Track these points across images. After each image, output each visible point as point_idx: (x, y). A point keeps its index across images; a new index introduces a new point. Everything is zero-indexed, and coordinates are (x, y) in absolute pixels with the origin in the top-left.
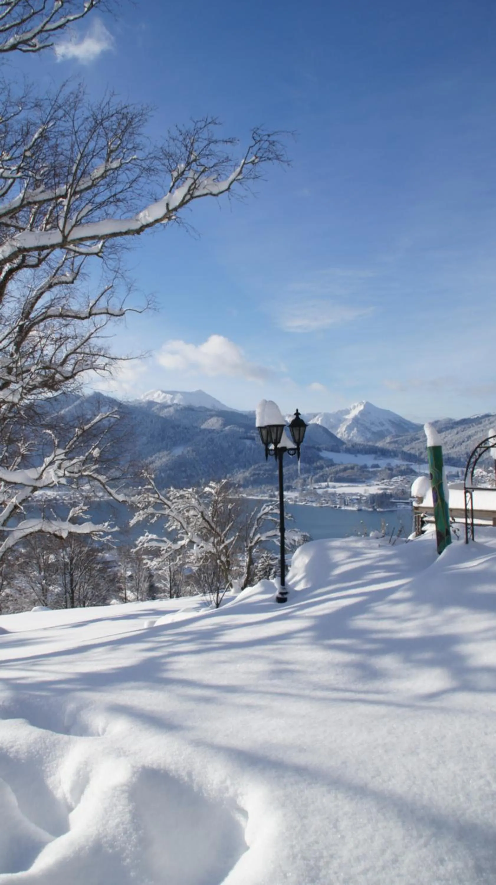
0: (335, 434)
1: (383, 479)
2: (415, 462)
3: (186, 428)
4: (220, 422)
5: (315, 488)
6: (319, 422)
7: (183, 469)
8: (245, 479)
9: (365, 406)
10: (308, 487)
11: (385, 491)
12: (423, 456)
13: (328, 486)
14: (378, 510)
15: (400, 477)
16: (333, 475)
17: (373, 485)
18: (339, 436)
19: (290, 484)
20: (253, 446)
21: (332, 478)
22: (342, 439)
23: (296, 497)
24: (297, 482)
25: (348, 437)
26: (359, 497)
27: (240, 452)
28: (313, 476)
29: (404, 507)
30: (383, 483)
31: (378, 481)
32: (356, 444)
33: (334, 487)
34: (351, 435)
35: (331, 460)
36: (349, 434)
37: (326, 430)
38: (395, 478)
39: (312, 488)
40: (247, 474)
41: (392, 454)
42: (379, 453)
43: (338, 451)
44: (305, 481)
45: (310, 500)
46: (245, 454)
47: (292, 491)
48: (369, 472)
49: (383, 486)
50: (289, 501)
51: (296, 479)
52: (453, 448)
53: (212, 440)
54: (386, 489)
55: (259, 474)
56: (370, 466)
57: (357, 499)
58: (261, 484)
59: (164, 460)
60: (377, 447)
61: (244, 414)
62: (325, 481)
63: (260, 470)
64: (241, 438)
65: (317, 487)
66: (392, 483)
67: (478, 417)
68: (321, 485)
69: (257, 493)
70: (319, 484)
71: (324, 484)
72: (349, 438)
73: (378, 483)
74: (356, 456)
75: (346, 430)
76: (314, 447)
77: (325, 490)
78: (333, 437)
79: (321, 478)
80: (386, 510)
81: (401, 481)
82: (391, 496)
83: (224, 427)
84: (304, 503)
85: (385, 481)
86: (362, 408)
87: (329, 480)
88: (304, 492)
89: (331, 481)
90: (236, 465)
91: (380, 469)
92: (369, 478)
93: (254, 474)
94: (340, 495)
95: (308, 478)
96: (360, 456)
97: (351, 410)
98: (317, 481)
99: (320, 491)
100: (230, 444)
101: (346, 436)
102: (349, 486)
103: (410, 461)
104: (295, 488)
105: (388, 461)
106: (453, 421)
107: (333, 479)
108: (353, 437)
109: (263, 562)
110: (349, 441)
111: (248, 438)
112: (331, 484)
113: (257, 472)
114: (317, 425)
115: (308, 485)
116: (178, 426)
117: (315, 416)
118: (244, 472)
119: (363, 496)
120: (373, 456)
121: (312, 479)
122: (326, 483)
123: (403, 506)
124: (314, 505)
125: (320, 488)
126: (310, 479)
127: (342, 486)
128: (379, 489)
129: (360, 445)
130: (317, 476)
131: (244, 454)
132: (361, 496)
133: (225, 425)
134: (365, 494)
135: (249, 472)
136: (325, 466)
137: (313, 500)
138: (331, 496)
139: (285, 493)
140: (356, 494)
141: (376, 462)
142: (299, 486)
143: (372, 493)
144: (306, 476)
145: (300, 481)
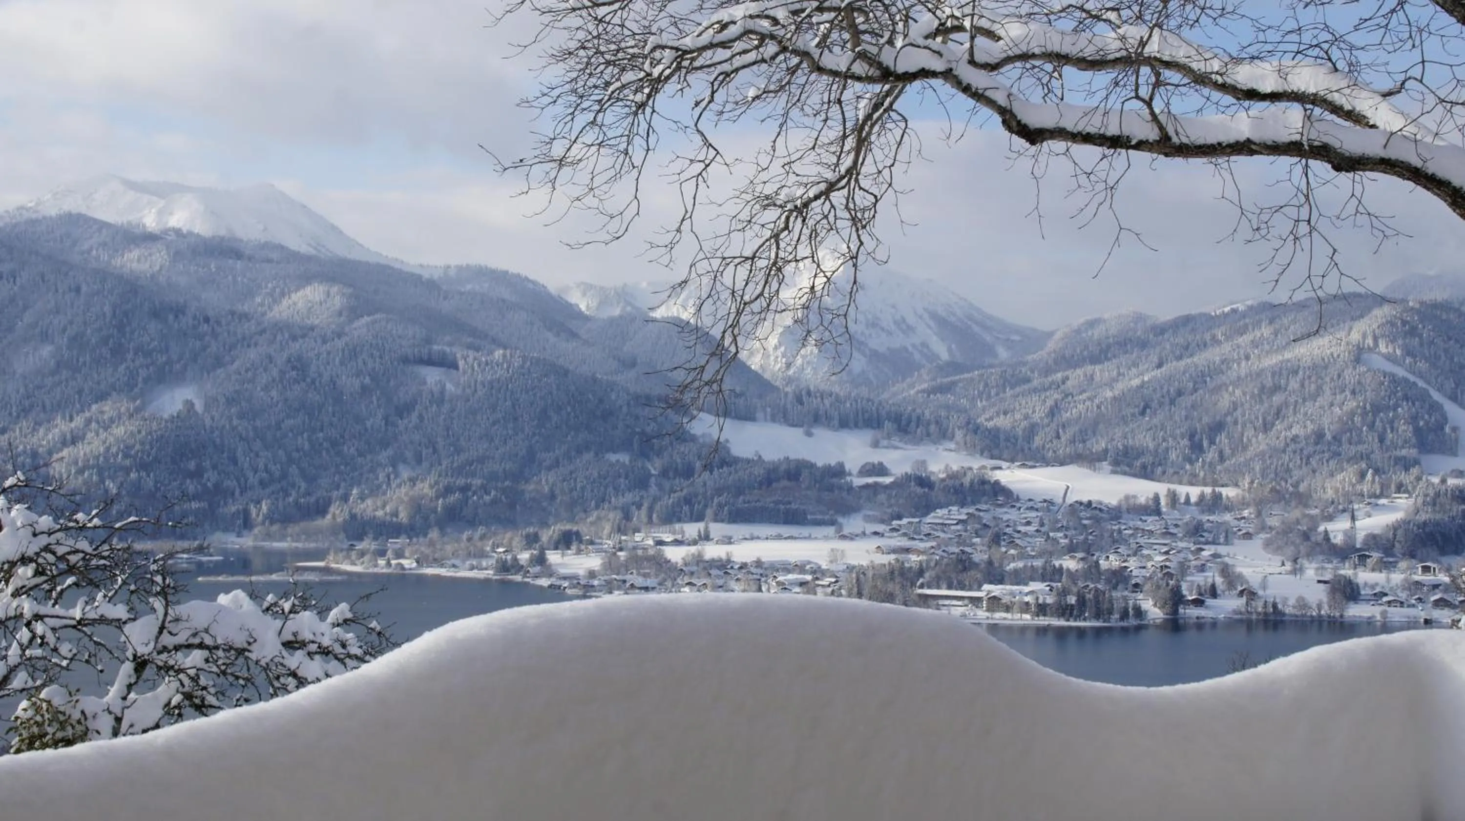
0: (743, 355)
1: (900, 518)
2: (1012, 460)
3: (207, 320)
4: (338, 302)
5: (660, 543)
6: (687, 315)
7: (192, 465)
8: (417, 507)
10: (638, 537)
11: (901, 557)
12: (1038, 441)
13: (706, 537)
15: (954, 508)
16: (722, 499)
17: (862, 535)
18: (755, 364)
19: (574, 528)
20: (449, 387)
21: (720, 506)
22: (767, 376)
23: (592, 574)
24: (597, 520)
25: (789, 365)
26: (809, 577)
27: (404, 410)
28: (657, 499)
29: (964, 616)
30: (894, 530)
31: (882, 521)
32: (810, 391)
33: (729, 541)
34: (799, 361)
35: (721, 448)
36: (789, 358)
38: (940, 512)
39: (651, 542)
40: (424, 488)
41: (933, 428)
42: (888, 425)
43: (748, 416)
44: (627, 514)
46: (421, 417)
47: (579, 552)
48: (850, 489)
49: (897, 541)
50: (566, 584)
51: (597, 507)
52: (1143, 413)
53: (299, 365)
54: (907, 550)
55: (464, 489)
56: (855, 472)
58: (472, 523)
59: (119, 431)
60: (885, 403)
61: (426, 275)
62: (699, 518)
63: (473, 475)
64: (407, 360)
65: (668, 538)
66: (925, 529)
68: (682, 532)
69: (455, 554)
70: (677, 526)
71: (692, 529)
72: (791, 372)
73: (881, 528)
74: (809, 434)
75: (780, 344)
76: (665, 401)
77: (693, 549)
79: (686, 508)
81: (960, 522)
83: (351, 321)
85: (905, 521)
87: (709, 512)
88: (622, 555)
89: (717, 519)
90: (384, 456)
91: (887, 480)
92: (848, 510)
93: (448, 490)
94: (743, 566)
95: (639, 507)
96: (822, 434)
98: (671, 517)
99: (675, 554)
100: (367, 380)
101: (781, 364)
102: (779, 537)
103: (992, 457)
104: (592, 543)
107: (725, 510)
108: (802, 369)
110: (789, 381)
111: (430, 362)
112: (717, 529)
113: (461, 482)
114: (679, 324)
115: (636, 530)
116: (179, 311)
117: (673, 291)
118: (413, 481)
119: (824, 573)
120: (867, 435)
121: (651, 510)
122: (701, 526)
123: (958, 610)
125: (677, 543)
126: (644, 512)
127: (752, 538)
128: (879, 550)
129: (824, 394)
130: (669, 501)
132: (818, 572)
133: (354, 312)
134: (833, 567)
135: (432, 479)
136: (698, 465)
137: (649, 583)
138: (714, 572)
139: (553, 557)
140: (800, 568)
141: (876, 457)
142: (607, 528)
143: (854, 562)
144: (629, 497)
145: (611, 515)
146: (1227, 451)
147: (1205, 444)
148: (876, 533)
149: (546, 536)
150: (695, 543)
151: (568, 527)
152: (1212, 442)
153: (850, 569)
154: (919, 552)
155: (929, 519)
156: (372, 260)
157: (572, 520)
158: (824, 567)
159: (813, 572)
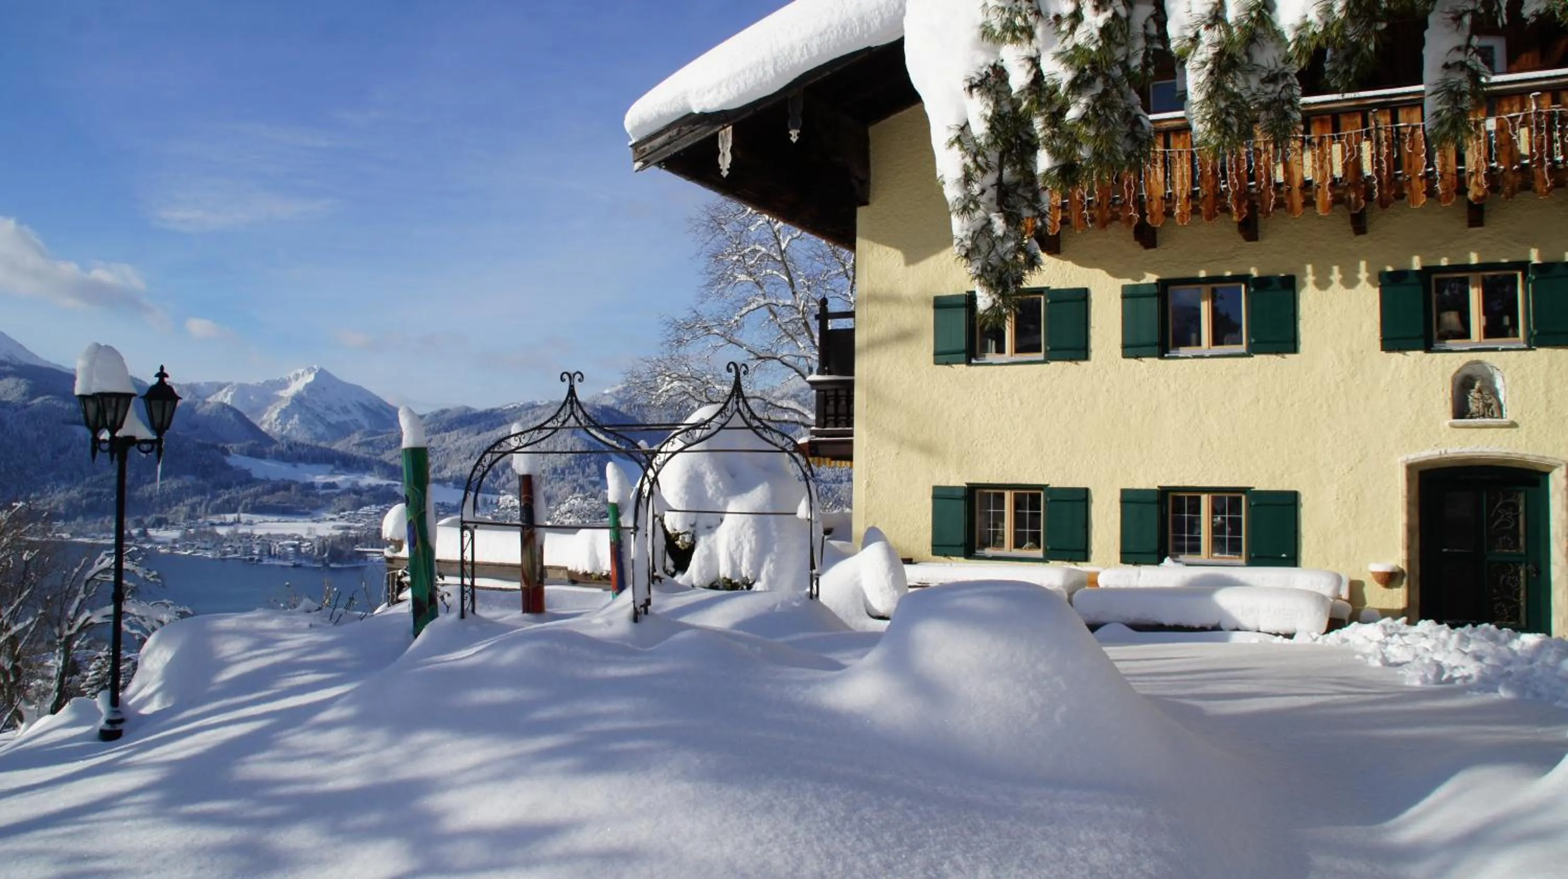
0: (257, 422)
1: (344, 510)
4: (23, 388)
5: (213, 524)
6: (228, 400)
8: (70, 503)
9: (316, 375)
10: (200, 521)
11: (346, 531)
13: (238, 521)
14: (332, 565)
15: (373, 506)
16: (248, 500)
17: (325, 520)
18: (264, 428)
19: (163, 516)
21: (246, 505)
22: (271, 435)
23: (175, 541)
24: (177, 511)
25: (282, 430)
26: (297, 542)
27: (63, 450)
28: (210, 500)
30: (342, 517)
31: (335, 513)
32: (295, 444)
33: (250, 523)
34: (289, 427)
35: (247, 473)
36: (283, 425)
37: (239, 415)
38: (366, 508)
39: (207, 524)
40: (75, 493)
41: (362, 464)
42: (337, 462)
43: (262, 456)
44: (193, 508)
45: (203, 545)
46: (74, 454)
47: (166, 529)
48: (318, 496)
49: (343, 523)
50: (160, 547)
51: (176, 504)
54: (349, 528)
55: (99, 494)
56: (320, 486)
57: (294, 546)
60: (335, 452)
62: (234, 511)
63: (104, 486)
64: (65, 422)
65: (217, 522)
66: (358, 518)
67: (515, 408)
68: (225, 519)
69: (94, 530)
70: (222, 516)
71: (230, 517)
72: (284, 433)
73: (335, 516)
74: (296, 466)
75: (278, 418)
76: (215, 447)
77: (232, 528)
78: (253, 429)
79: (227, 506)
80: (346, 566)
82: (357, 540)
83: (31, 399)
84: (189, 552)
85: (346, 513)
86: (310, 378)
87: (240, 508)
88: (192, 531)
89: (245, 512)
90: (51, 475)
91: (337, 491)
92: (317, 507)
93: (89, 495)
94: (260, 537)
95: (200, 504)
96: (302, 466)
97: (290, 380)
98: (219, 510)
99: (222, 531)
100: (41, 432)
101: (279, 428)
102: (279, 521)
103: (393, 479)
104: (173, 524)
105: (352, 477)
106: (473, 412)
107: (249, 506)
108: (290, 431)
109: (100, 668)
110: (283, 438)
112: (244, 517)
114: (224, 406)
115: (200, 517)
117: (220, 387)
118: (68, 490)
119: (305, 540)
120: (328, 467)
121: (207, 506)
122: (235, 515)
124: (209, 555)
125: (222, 524)
126: (203, 506)
127: (265, 521)
128: (334, 527)
129: (303, 445)
130: (219, 501)
131: (70, 454)
132: (301, 539)
133: (32, 394)
134: (309, 537)
135: (79, 489)
136: (234, 482)
137: (208, 546)
138: (244, 540)
139: (152, 532)
140: (292, 537)
141: (331, 480)
142: (182, 518)
143: (321, 534)
144: (196, 499)
145: (184, 509)
146: (511, 478)
147: (500, 473)
148: (331, 519)
149: (147, 521)
150: (231, 524)
151: (160, 516)
152: (504, 473)
153: (319, 537)
154: (355, 529)
155: (360, 511)
156: (44, 365)
157: (161, 512)
158: (305, 537)
159: (298, 540)
